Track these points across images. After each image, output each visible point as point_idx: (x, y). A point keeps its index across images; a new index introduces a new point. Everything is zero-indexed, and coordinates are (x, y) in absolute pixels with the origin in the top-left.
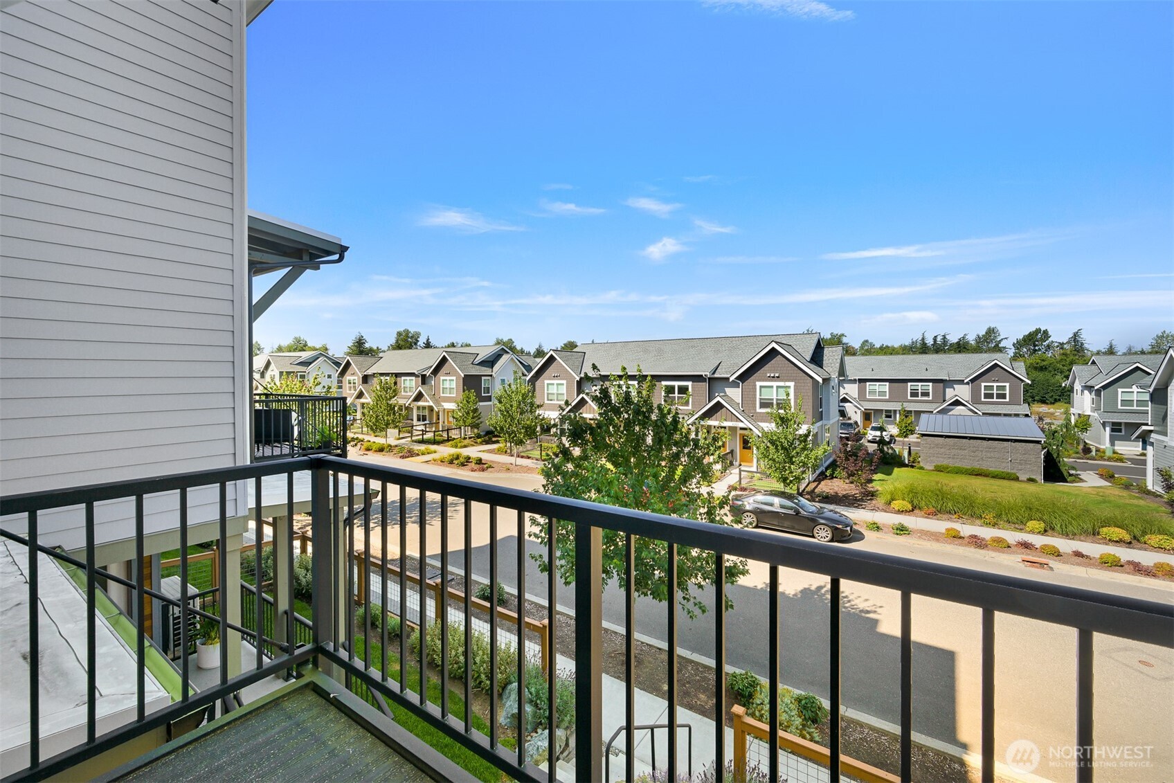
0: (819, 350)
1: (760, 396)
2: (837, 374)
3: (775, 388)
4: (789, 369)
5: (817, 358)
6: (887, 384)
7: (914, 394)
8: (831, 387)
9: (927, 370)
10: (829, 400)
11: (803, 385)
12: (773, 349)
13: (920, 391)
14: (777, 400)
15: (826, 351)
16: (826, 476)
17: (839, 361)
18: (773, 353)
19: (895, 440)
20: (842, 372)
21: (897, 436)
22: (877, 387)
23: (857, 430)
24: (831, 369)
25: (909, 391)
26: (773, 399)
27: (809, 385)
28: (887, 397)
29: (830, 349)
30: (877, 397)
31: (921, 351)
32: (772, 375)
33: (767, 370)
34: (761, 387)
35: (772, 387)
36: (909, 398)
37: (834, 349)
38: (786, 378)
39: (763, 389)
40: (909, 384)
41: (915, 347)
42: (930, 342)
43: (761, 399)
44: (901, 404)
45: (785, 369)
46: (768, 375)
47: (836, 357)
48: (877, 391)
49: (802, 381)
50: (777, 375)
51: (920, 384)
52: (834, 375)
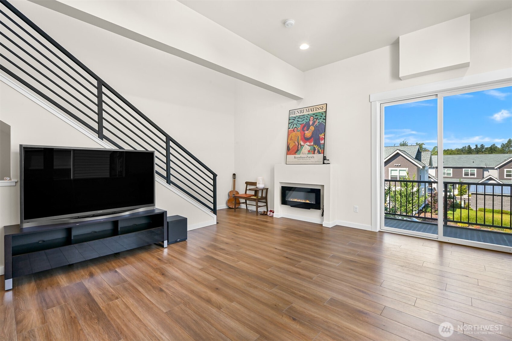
0: (419, 153)
1: (391, 174)
2: (429, 164)
3: (398, 171)
4: (405, 162)
5: (418, 157)
6: (452, 169)
7: (466, 174)
8: (425, 170)
9: (473, 162)
10: (424, 176)
11: (413, 169)
12: (398, 153)
13: (469, 173)
14: (399, 176)
15: (422, 153)
16: (423, 211)
17: (429, 158)
18: (398, 155)
19: (456, 197)
20: (431, 164)
21: (457, 195)
22: (446, 171)
23: (435, 192)
24: (426, 162)
25: (464, 173)
26: (397, 176)
27: (415, 169)
28: (452, 176)
29: (425, 153)
30: (446, 176)
31: (468, 152)
32: (397, 165)
33: (394, 162)
34: (391, 170)
35: (397, 170)
36: (463, 176)
37: (427, 153)
38: (404, 166)
39: (392, 171)
40: (464, 169)
41: (465, 150)
42: (473, 147)
43: (391, 176)
44: (459, 179)
45: (403, 162)
46: (395, 165)
47: (428, 157)
48: (446, 173)
49: (412, 168)
50: (399, 165)
51: (470, 169)
52: (427, 165)
